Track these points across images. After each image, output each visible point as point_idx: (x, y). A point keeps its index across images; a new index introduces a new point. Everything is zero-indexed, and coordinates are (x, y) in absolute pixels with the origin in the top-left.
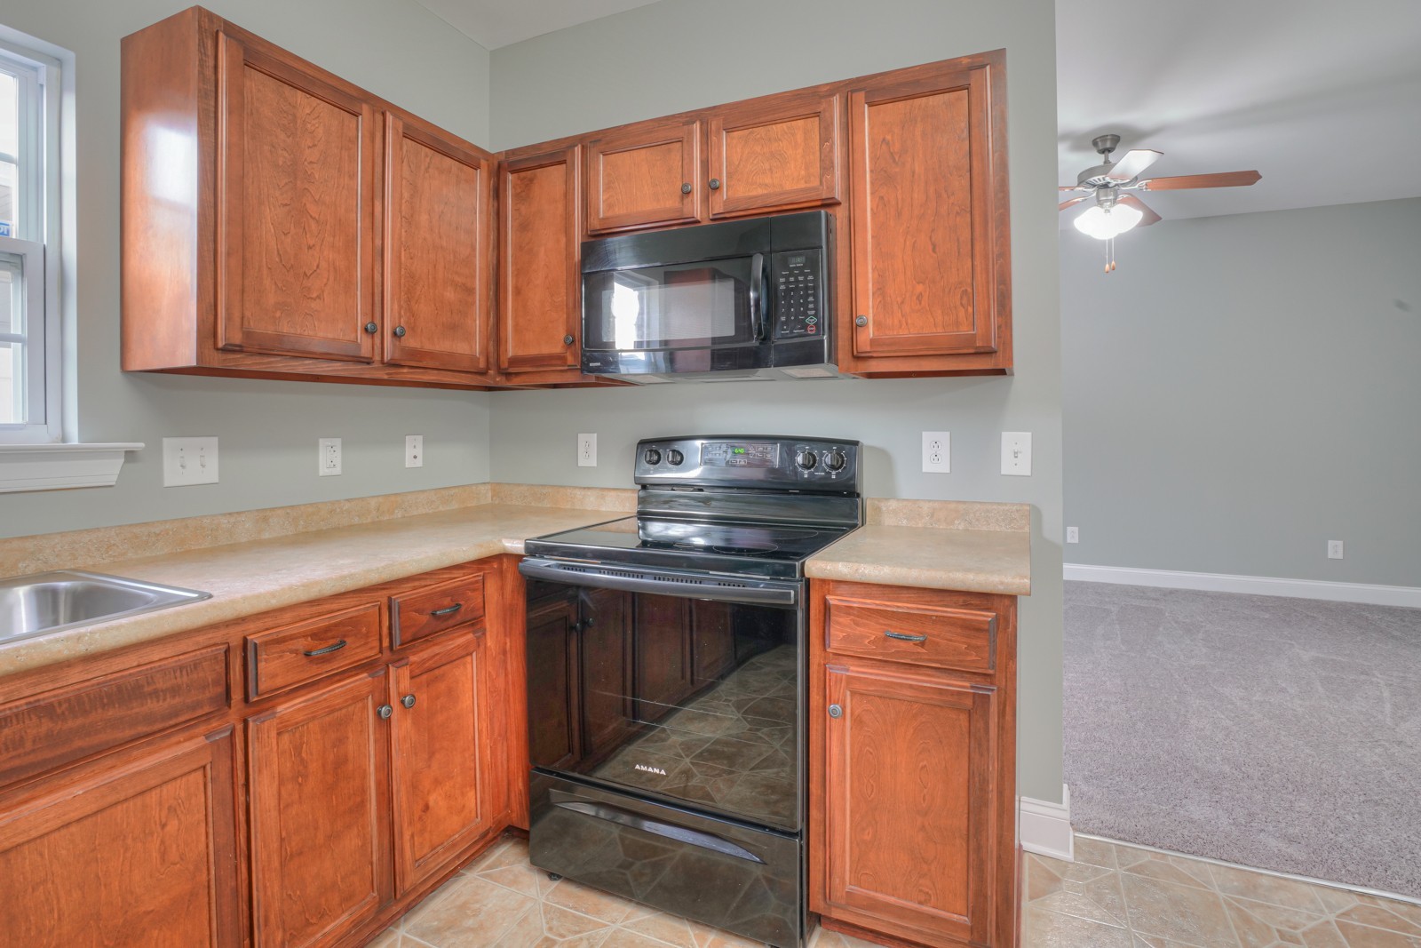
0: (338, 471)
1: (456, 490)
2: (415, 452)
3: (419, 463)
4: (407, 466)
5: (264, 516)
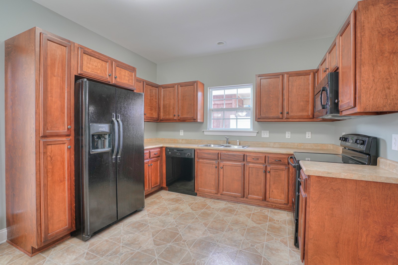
0: (290, 137)
1: (320, 144)
2: (309, 135)
3: (310, 137)
4: (307, 138)
5: (275, 143)
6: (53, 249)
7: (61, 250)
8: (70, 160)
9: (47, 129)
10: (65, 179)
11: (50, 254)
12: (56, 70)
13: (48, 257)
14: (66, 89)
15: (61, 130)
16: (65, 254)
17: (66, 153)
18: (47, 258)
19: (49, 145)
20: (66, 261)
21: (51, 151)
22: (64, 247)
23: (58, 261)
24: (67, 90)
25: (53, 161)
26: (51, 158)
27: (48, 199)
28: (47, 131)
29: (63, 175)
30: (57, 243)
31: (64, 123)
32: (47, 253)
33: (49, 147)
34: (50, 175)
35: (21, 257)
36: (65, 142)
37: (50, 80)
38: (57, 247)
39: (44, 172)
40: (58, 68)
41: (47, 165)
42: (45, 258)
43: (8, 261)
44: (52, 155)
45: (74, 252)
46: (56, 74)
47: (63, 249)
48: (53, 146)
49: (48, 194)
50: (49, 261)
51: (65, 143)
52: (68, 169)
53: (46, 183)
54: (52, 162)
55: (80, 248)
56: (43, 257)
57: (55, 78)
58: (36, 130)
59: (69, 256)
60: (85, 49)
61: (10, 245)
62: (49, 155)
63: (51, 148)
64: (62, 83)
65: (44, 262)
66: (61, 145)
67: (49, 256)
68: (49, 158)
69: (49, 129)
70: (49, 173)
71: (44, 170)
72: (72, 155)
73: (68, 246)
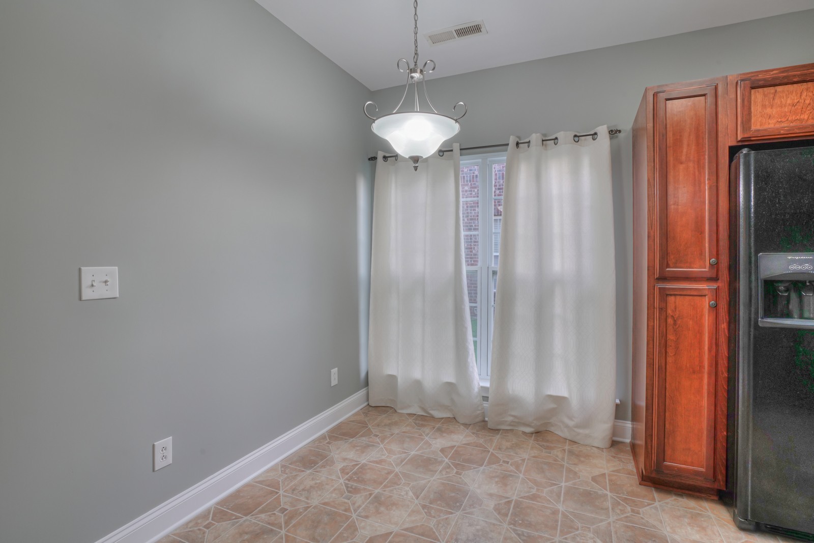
6: (674, 497)
7: (686, 508)
8: (715, 332)
9: (668, 266)
10: (704, 369)
11: (665, 501)
12: (685, 150)
13: (659, 501)
14: (707, 182)
15: (696, 268)
16: (686, 520)
17: (707, 316)
18: (657, 504)
19: (671, 295)
20: (679, 531)
21: (675, 309)
22: (694, 508)
23: (667, 520)
24: (709, 183)
25: (679, 327)
26: (675, 321)
27: (665, 396)
28: (668, 269)
29: (699, 361)
30: (687, 492)
31: (702, 253)
32: (662, 495)
33: (671, 299)
34: (671, 352)
35: (630, 475)
36: (706, 292)
37: (672, 174)
38: (683, 498)
39: (660, 343)
40: (688, 145)
41: (665, 331)
42: (654, 499)
43: (615, 469)
44: (677, 316)
45: (704, 529)
46: (683, 158)
47: (689, 508)
48: (678, 297)
49: (667, 386)
50: (656, 508)
51: (705, 296)
52: (710, 350)
53: (663, 365)
54: (677, 328)
55: (718, 532)
56: (654, 497)
57: (682, 167)
58: (648, 267)
59: (689, 528)
60: (757, 75)
61: (630, 451)
62: (671, 314)
63: (675, 303)
64: (697, 173)
65: (649, 505)
66: (696, 298)
67: (663, 502)
68: (670, 321)
69: (671, 265)
70: (671, 348)
71: (659, 340)
72: (723, 323)
73: (701, 511)
